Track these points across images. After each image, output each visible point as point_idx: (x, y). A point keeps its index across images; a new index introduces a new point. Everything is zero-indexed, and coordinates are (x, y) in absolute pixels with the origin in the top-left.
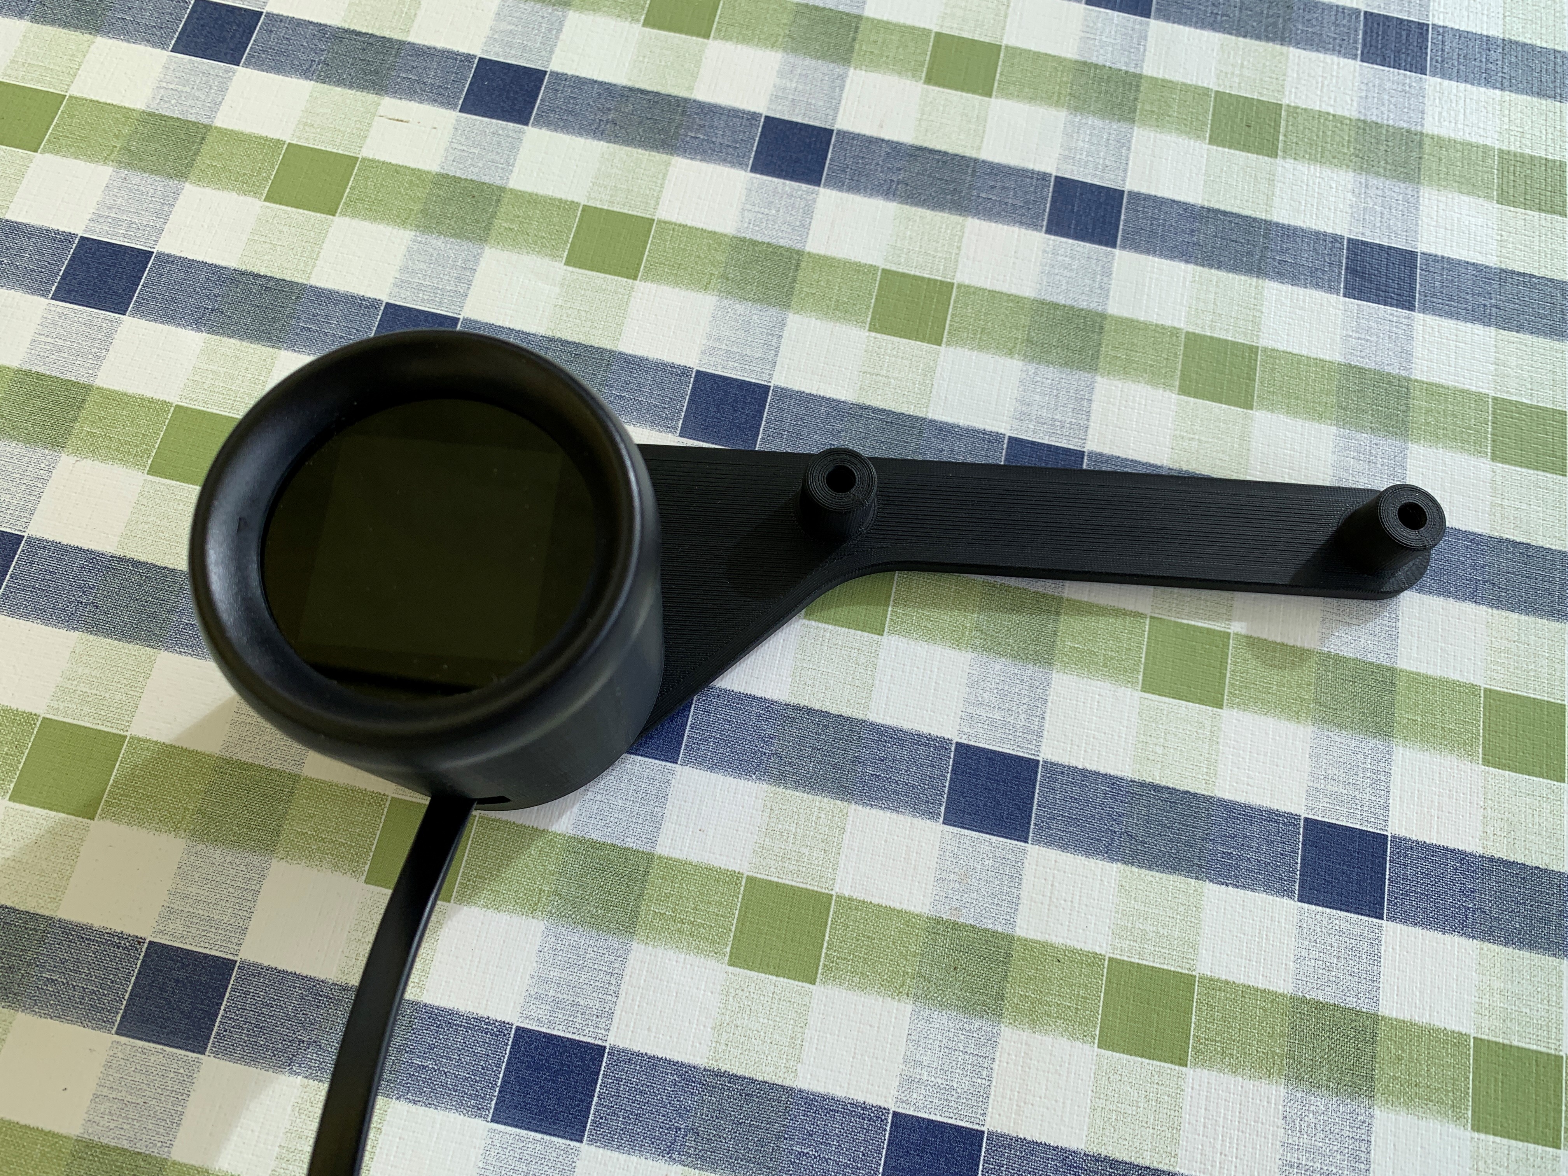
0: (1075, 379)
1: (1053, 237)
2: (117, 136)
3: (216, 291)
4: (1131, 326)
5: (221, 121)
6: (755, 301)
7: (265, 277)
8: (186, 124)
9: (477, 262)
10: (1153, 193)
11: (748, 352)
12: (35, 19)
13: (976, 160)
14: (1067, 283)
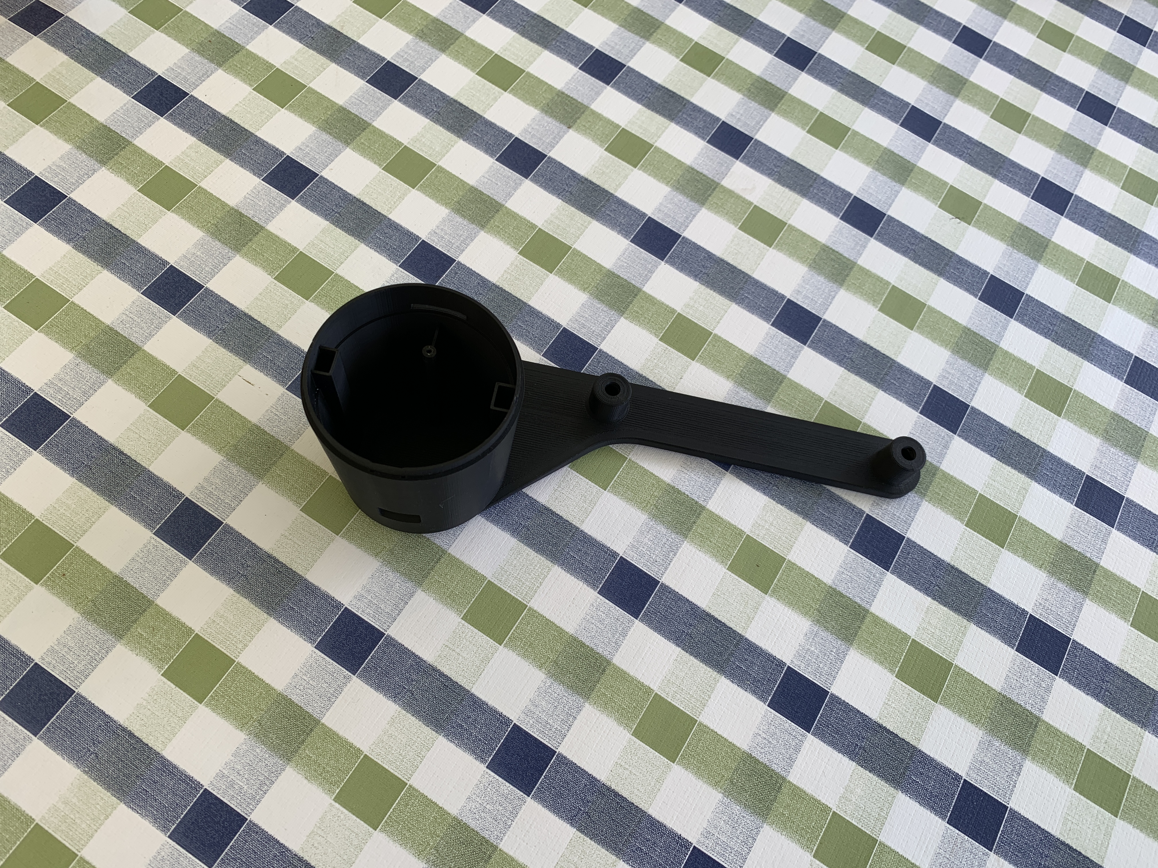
0: (572, 699)
1: (601, 597)
2: (86, 336)
3: (94, 454)
4: (623, 675)
5: (148, 347)
6: (402, 574)
7: (126, 455)
8: (128, 342)
9: (251, 490)
10: (677, 590)
11: (382, 607)
12: (75, 247)
13: (577, 529)
14: (597, 632)
